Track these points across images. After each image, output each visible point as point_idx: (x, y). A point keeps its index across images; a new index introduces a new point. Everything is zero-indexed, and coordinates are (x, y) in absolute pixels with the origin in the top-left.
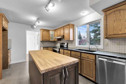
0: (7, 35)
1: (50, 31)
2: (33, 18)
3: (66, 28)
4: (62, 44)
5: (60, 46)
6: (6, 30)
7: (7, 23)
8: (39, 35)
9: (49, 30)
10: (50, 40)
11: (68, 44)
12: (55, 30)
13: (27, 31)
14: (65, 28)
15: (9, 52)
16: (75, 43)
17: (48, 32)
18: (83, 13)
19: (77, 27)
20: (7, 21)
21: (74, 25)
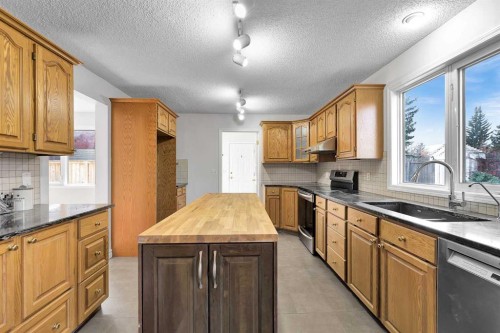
0: (175, 150)
1: (295, 126)
2: (227, 93)
3: (342, 106)
4: (338, 174)
5: (329, 182)
6: (171, 138)
7: (171, 117)
8: (258, 143)
9: (290, 123)
10: (295, 160)
11: (360, 177)
12: (311, 119)
13: (224, 134)
14: (339, 105)
15: (179, 194)
16: (386, 174)
17: (286, 129)
18: (406, 20)
19: (398, 93)
20: (173, 114)
21: (384, 86)
